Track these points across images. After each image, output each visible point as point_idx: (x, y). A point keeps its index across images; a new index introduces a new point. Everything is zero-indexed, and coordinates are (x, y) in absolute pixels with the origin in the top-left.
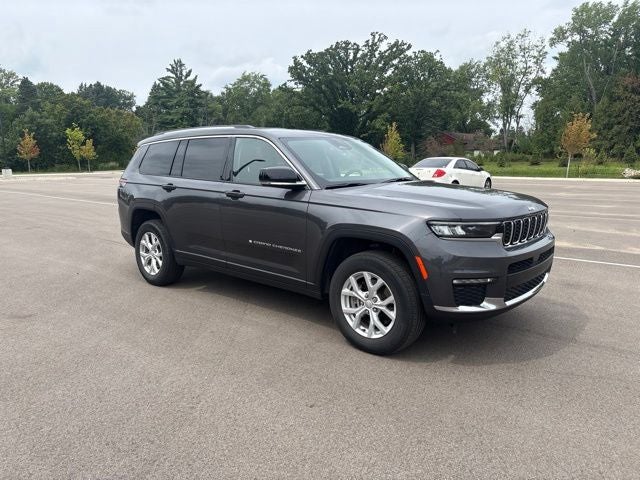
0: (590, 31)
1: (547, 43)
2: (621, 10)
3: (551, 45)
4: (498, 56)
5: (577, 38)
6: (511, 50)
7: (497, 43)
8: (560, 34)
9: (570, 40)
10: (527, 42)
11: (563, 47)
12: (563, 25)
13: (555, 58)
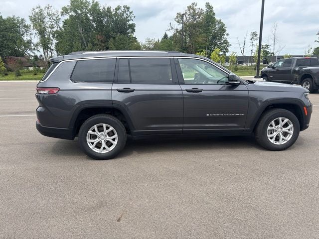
0: (79, 12)
1: (60, 14)
2: (91, 4)
3: (62, 15)
4: (34, 16)
5: (73, 14)
6: (41, 14)
7: (34, 9)
8: (65, 11)
9: (70, 14)
10: (51, 11)
11: (67, 17)
12: (66, 6)
13: (63, 22)
